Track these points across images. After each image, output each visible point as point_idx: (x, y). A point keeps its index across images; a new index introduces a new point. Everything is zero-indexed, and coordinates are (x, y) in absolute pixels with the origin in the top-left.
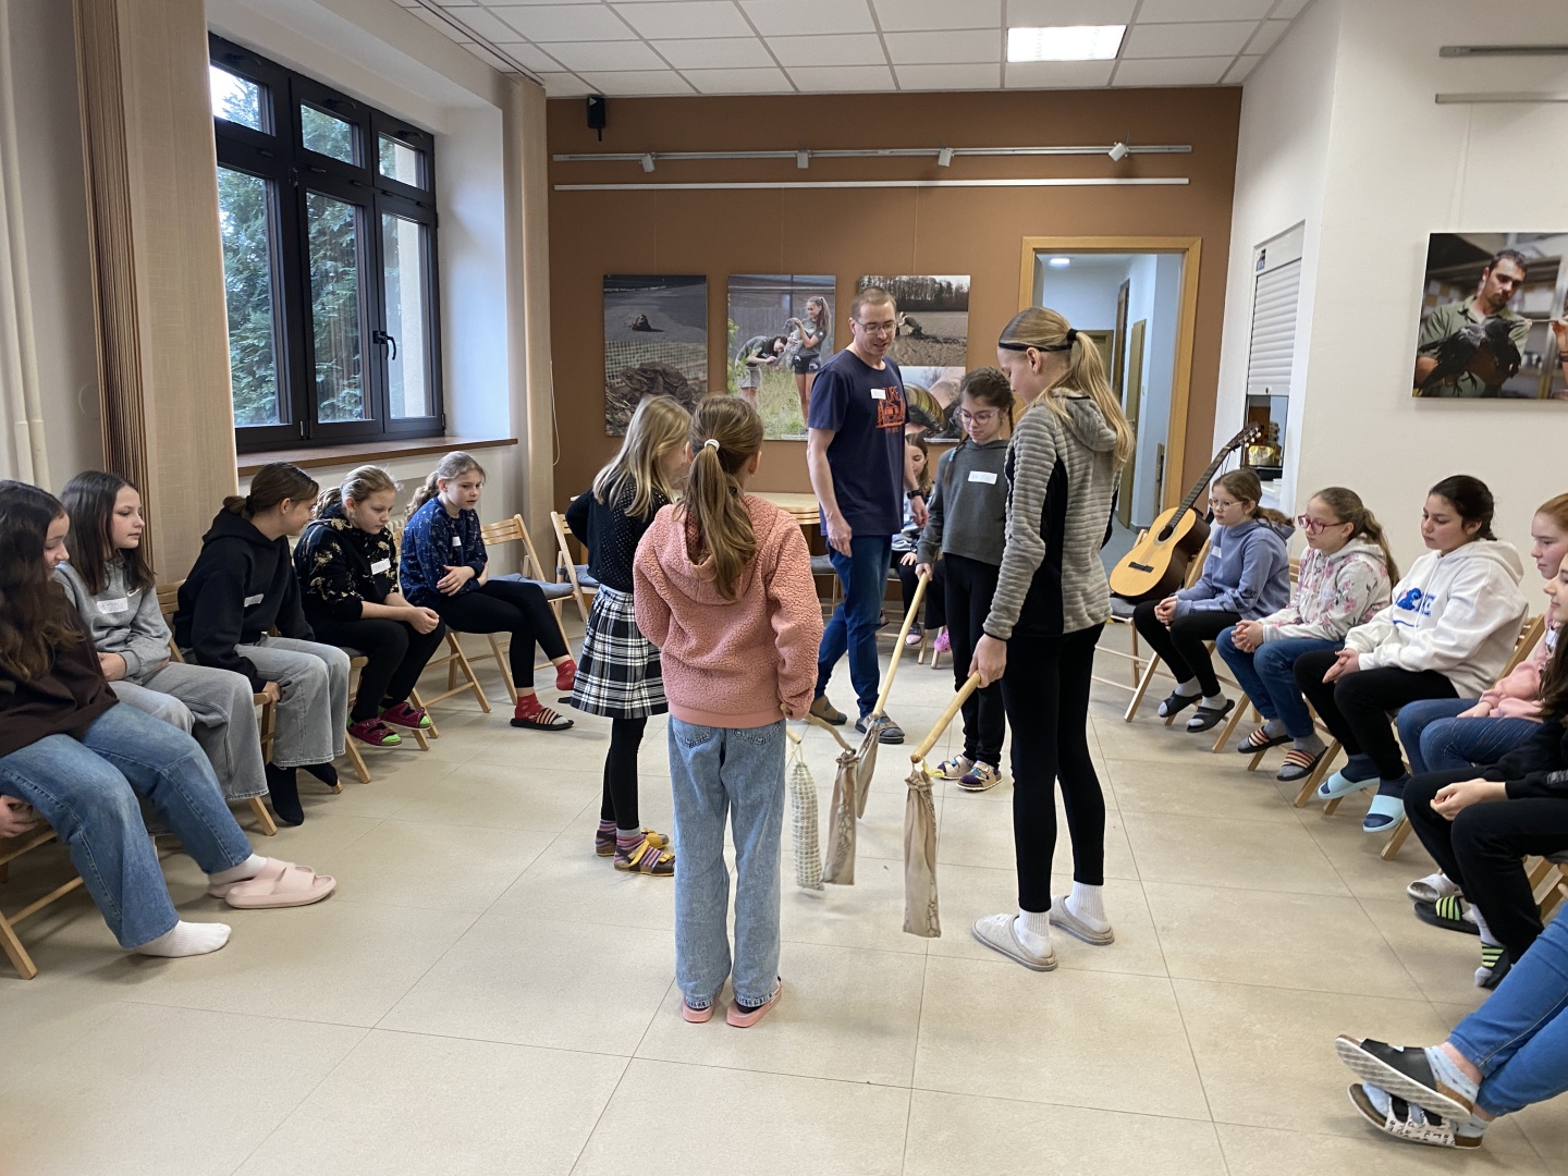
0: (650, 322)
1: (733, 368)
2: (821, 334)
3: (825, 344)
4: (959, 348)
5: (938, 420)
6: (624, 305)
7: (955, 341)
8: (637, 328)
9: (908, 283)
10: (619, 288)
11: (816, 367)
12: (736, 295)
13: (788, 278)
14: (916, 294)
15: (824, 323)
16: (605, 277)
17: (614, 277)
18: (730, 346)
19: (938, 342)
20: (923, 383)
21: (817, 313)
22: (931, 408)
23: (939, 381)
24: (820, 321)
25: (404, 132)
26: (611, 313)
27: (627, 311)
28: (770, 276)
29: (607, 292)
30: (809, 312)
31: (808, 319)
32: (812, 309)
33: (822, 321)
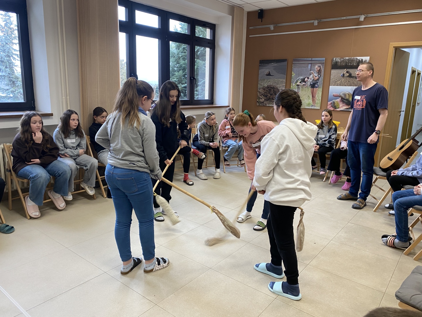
0: (271, 73)
2: (319, 76)
3: (320, 79)
6: (264, 68)
8: (267, 75)
9: (348, 60)
10: (263, 64)
11: (317, 86)
12: (295, 65)
13: (310, 59)
15: (320, 73)
16: (260, 61)
17: (262, 61)
18: (292, 80)
21: (319, 69)
24: (319, 72)
25: (205, 24)
26: (261, 71)
27: (265, 70)
28: (305, 59)
29: (260, 65)
30: (316, 69)
31: (316, 71)
32: (317, 68)
33: (320, 72)
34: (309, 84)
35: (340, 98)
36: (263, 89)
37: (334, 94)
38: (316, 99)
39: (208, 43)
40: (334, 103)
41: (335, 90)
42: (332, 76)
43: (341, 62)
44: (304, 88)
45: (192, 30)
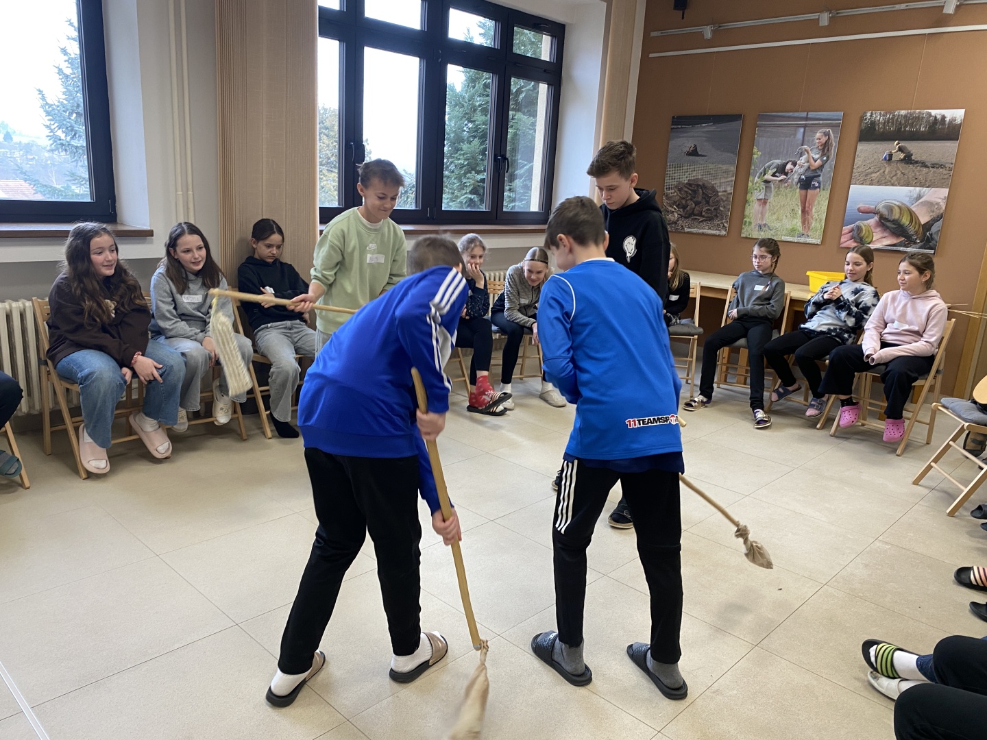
0: (698, 150)
1: (753, 184)
2: (825, 158)
3: (827, 166)
4: (945, 172)
5: (916, 233)
6: (683, 137)
7: (941, 166)
9: (906, 116)
10: (681, 125)
11: (817, 185)
12: (763, 129)
13: (804, 114)
14: (912, 125)
15: (828, 150)
16: (673, 117)
17: (679, 117)
18: (753, 167)
19: (926, 166)
20: (906, 201)
21: (824, 142)
22: (911, 222)
23: (920, 201)
24: (825, 148)
25: (538, 24)
26: (673, 143)
27: (684, 142)
28: (790, 114)
29: (673, 128)
30: (817, 141)
31: (816, 146)
32: (820, 139)
33: (827, 148)
34: (796, 180)
35: (876, 218)
36: (676, 190)
37: (861, 205)
38: (812, 217)
39: (545, 71)
40: (859, 229)
41: (862, 194)
42: (859, 159)
43: (885, 123)
44: (782, 189)
45: (506, 37)
